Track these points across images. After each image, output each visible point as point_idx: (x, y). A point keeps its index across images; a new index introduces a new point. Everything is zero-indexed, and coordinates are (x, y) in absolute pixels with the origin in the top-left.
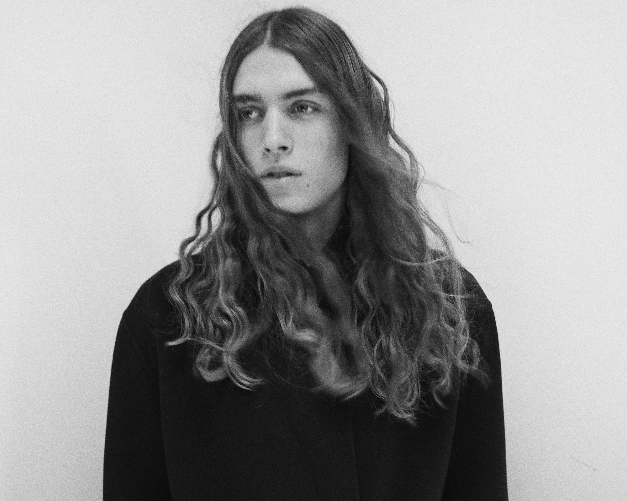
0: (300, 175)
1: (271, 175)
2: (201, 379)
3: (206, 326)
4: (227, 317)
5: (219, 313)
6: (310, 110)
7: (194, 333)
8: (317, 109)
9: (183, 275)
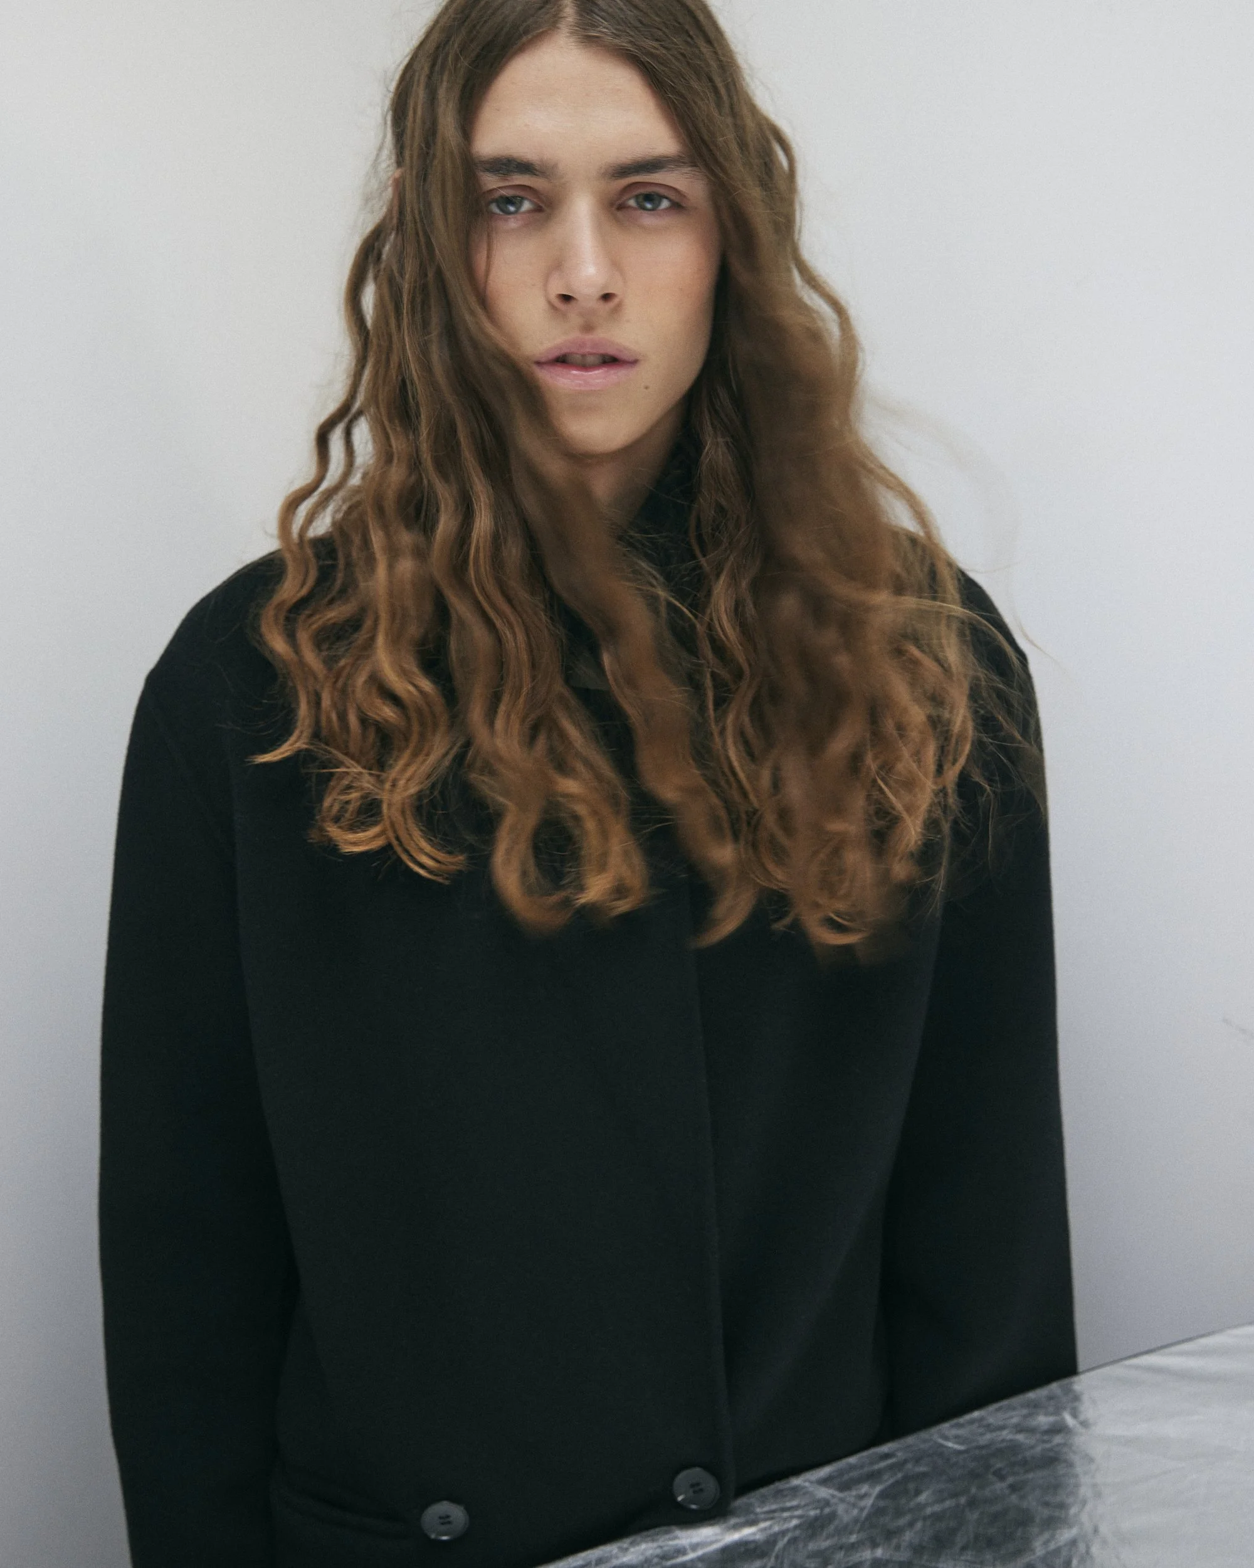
0: (634, 362)
1: (562, 360)
2: (332, 848)
3: (343, 717)
4: (394, 699)
5: (374, 691)
6: (665, 204)
7: (316, 735)
8: (678, 206)
9: (290, 589)
